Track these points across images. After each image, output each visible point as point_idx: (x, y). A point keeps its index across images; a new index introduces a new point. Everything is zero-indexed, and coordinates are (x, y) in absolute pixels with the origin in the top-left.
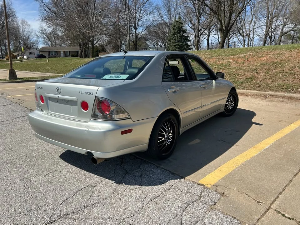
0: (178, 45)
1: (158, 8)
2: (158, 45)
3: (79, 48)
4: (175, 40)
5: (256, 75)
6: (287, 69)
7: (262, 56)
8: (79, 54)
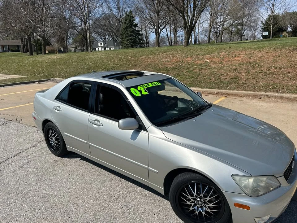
0: (131, 39)
2: (106, 38)
3: (20, 42)
4: (127, 34)
5: (238, 75)
6: (265, 69)
7: (236, 56)
8: (21, 49)
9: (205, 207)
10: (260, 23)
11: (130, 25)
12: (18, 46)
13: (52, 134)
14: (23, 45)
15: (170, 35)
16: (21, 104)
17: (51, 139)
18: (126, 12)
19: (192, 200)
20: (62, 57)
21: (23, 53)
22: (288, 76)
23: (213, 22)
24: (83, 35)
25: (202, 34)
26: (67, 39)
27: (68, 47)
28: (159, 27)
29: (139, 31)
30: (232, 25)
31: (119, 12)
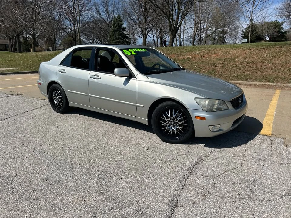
1: (96, 5)
2: (94, 41)
3: (8, 41)
4: (116, 37)
5: (216, 68)
6: (238, 64)
7: (214, 53)
8: (9, 48)
9: (177, 126)
10: (240, 31)
11: (118, 28)
12: (6, 45)
13: (56, 94)
14: (11, 45)
15: (157, 41)
16: (18, 86)
17: (55, 98)
18: (115, 16)
19: (168, 122)
20: (52, 54)
21: (11, 53)
22: (257, 69)
23: (196, 28)
24: (72, 36)
25: (187, 41)
26: (55, 40)
27: (56, 48)
28: (146, 29)
29: (127, 34)
30: (214, 32)
31: (108, 16)
